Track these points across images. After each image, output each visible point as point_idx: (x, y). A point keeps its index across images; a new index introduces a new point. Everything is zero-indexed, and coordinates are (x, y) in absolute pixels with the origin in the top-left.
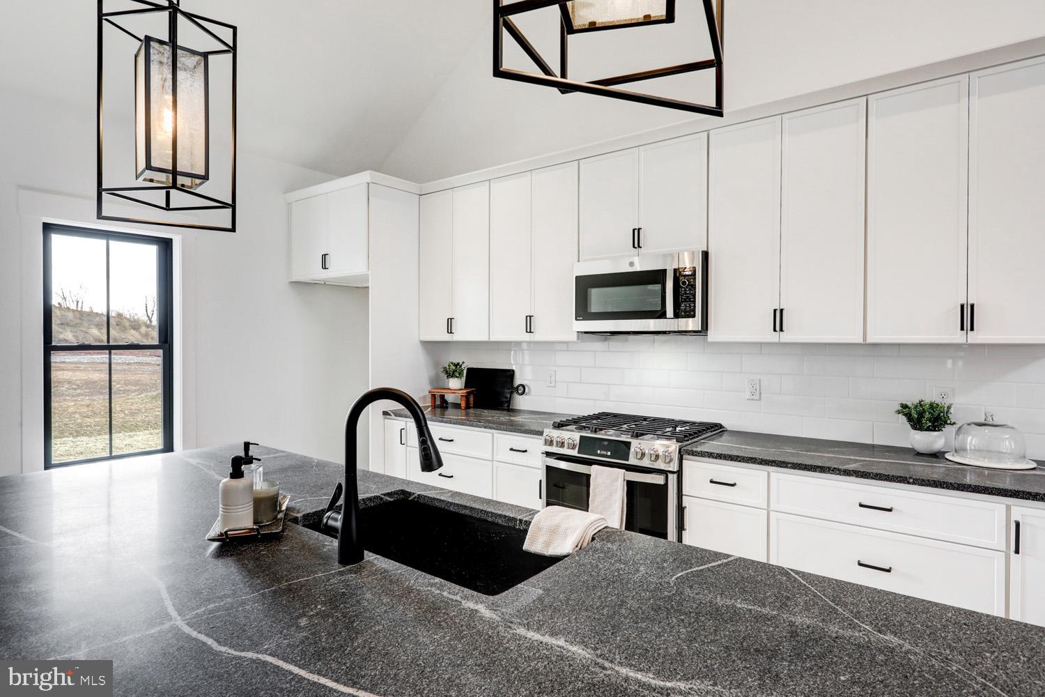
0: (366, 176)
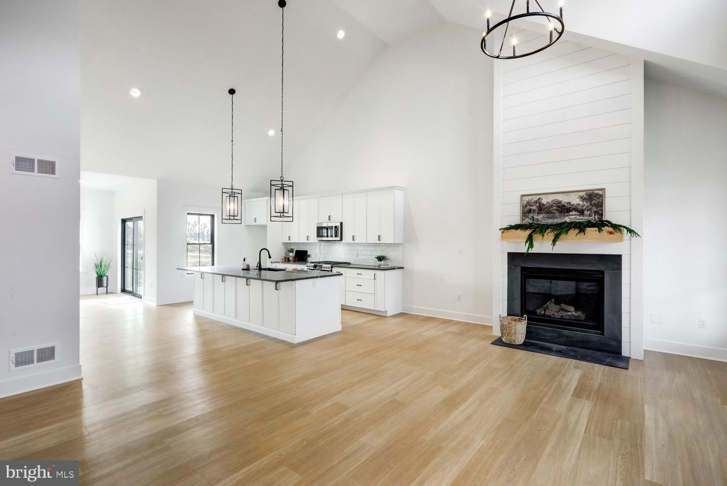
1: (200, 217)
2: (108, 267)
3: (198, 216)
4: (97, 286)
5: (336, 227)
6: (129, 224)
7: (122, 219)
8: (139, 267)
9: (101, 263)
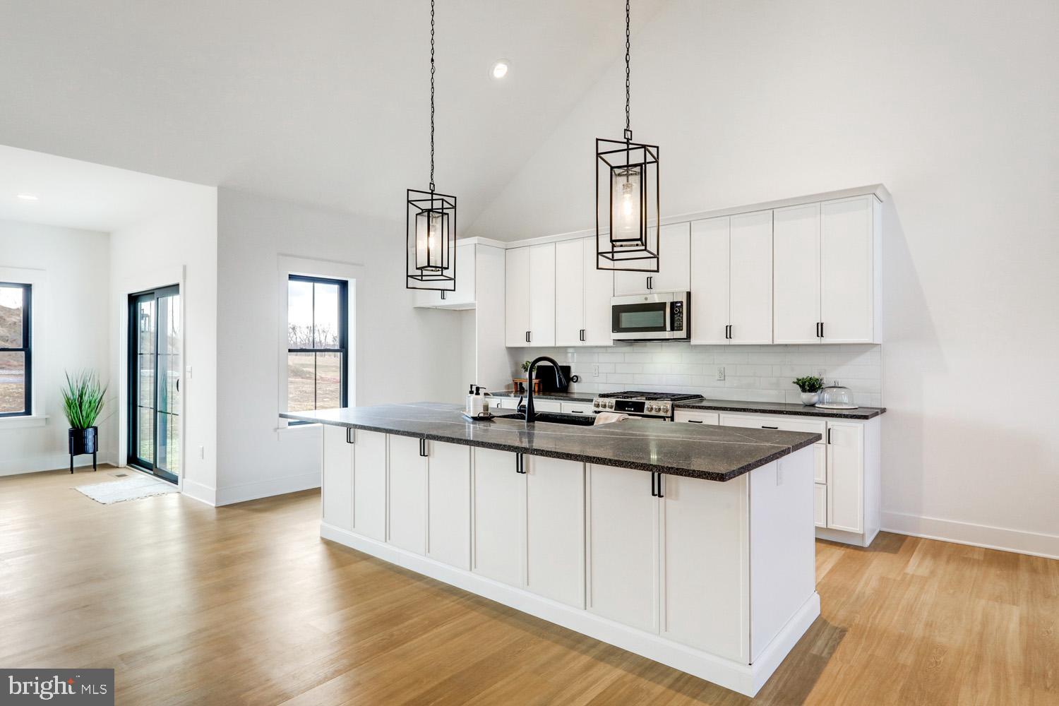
0: (474, 240)
1: (318, 285)
2: (97, 406)
3: (311, 284)
4: (71, 452)
5: (673, 304)
6: (146, 307)
7: (130, 296)
8: (169, 406)
9: (81, 396)
